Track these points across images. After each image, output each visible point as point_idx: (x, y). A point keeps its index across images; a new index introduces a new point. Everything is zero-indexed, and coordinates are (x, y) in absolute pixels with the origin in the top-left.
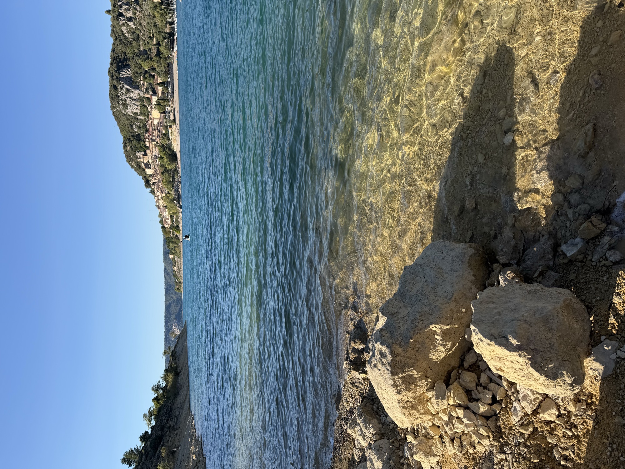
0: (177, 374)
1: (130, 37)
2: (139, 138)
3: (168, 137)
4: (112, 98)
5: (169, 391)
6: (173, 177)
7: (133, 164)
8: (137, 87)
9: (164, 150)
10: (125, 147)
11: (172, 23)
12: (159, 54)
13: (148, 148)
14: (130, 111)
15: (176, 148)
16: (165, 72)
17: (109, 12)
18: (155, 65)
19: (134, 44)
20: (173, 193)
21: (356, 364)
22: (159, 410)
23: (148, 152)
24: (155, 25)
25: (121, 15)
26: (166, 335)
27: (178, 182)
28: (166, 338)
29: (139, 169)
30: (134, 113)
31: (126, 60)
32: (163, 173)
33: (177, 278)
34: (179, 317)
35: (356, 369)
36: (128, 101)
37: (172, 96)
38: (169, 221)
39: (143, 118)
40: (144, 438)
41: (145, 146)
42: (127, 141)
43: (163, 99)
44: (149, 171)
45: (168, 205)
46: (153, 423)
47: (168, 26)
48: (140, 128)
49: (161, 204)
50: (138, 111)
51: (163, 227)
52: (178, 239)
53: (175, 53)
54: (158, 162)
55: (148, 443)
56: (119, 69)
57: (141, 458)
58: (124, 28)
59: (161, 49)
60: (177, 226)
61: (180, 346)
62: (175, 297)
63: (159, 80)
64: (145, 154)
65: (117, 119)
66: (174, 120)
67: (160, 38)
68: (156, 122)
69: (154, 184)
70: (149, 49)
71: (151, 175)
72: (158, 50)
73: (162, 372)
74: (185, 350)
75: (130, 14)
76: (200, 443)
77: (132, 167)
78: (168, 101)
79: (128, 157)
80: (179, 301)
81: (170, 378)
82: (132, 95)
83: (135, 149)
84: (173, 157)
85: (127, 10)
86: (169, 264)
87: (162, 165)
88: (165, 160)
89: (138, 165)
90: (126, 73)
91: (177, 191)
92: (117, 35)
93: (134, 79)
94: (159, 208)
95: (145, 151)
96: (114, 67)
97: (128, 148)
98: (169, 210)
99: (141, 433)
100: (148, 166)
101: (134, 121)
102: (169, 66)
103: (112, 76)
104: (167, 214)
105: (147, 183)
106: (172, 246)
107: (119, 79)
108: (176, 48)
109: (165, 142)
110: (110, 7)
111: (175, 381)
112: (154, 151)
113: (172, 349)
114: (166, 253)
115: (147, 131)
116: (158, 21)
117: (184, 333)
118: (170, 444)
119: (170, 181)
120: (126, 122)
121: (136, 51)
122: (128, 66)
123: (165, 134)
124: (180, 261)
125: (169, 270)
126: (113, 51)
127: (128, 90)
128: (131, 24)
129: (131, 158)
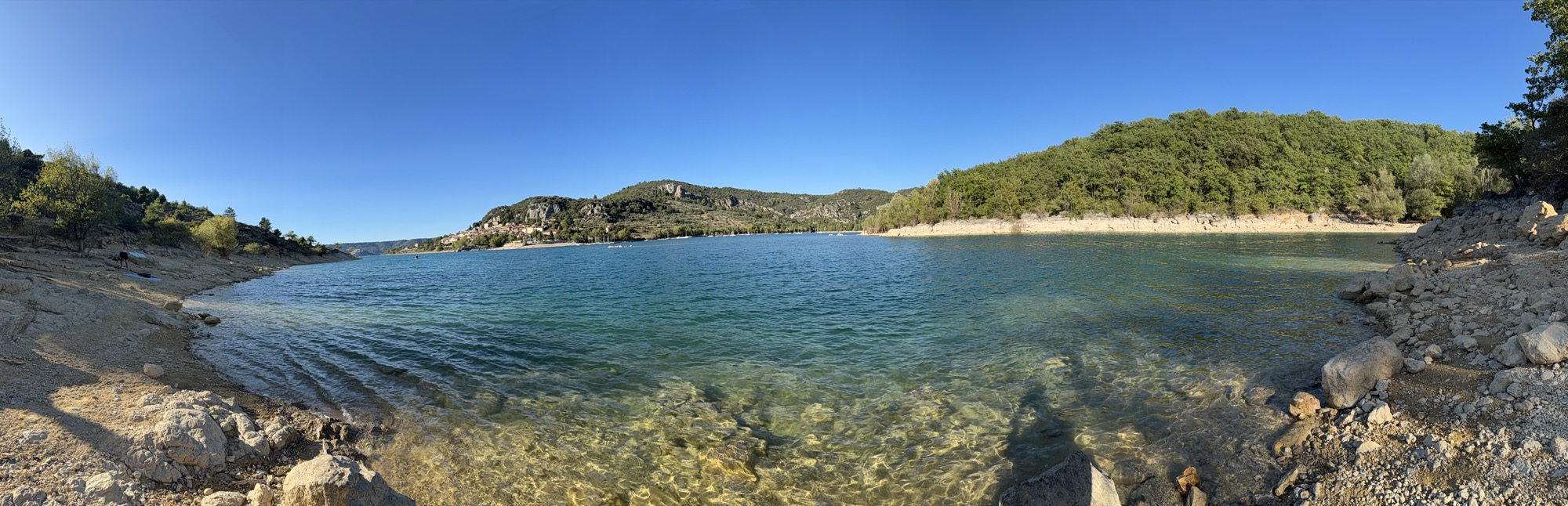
0: (320, 254)
1: (581, 211)
2: (511, 218)
3: (513, 240)
4: (538, 198)
5: (308, 248)
6: (483, 244)
7: (491, 214)
8: (548, 216)
9: (504, 237)
10: (503, 207)
11: (594, 241)
12: (573, 232)
13: (504, 225)
14: (530, 211)
15: (506, 247)
16: (561, 237)
17: (595, 197)
18: (564, 229)
19: (577, 215)
20: (470, 244)
21: (328, 429)
22: (295, 242)
23: (501, 225)
24: (591, 229)
25: (595, 206)
26: (351, 244)
27: (480, 248)
28: (348, 244)
29: (488, 218)
30: (529, 214)
31: (566, 208)
32: (486, 236)
33: (398, 250)
34: (365, 253)
35: (324, 429)
36: (537, 210)
37: (544, 243)
38: (446, 242)
39: (526, 220)
40: (277, 232)
41: (505, 223)
42: (508, 209)
43: (541, 236)
44: (486, 226)
45: (460, 241)
46: (287, 238)
47: (592, 238)
48: (518, 218)
49: (461, 236)
50: (530, 217)
51: (441, 238)
52: (432, 250)
53: (574, 244)
54: (494, 233)
55: (273, 236)
56: (559, 203)
57: (264, 231)
58: (586, 207)
59: (576, 234)
60: (443, 249)
61: (342, 255)
62: (382, 249)
63: (554, 233)
64: (499, 223)
65: (524, 202)
66: (527, 244)
67: (583, 233)
68: (524, 230)
69: (477, 229)
70: (575, 225)
71: (483, 227)
72: (575, 231)
73: (322, 243)
74: (339, 260)
75: (596, 211)
76: (269, 274)
77: (489, 213)
78: (541, 240)
79: (496, 209)
80: (378, 253)
81: (318, 249)
82: (542, 212)
83: (502, 215)
84: (499, 244)
85: (598, 210)
86: (411, 244)
87: (492, 235)
88: (496, 238)
89: (490, 218)
90: (556, 209)
91: (473, 247)
92: (581, 203)
93: (553, 214)
94: (458, 234)
95: (501, 223)
96: (560, 200)
97: (502, 210)
98: (456, 242)
99: (281, 231)
100: (491, 225)
101: (523, 214)
102: (565, 240)
103: (553, 199)
104: (452, 240)
105: (477, 225)
106: (426, 245)
107: (552, 203)
108: (578, 244)
109: (510, 238)
110: (598, 198)
111: (315, 253)
112: (503, 229)
113: (340, 250)
114: (419, 241)
115: (517, 224)
116: (594, 231)
117: (353, 258)
118: (271, 251)
119: (479, 242)
120: (522, 209)
121: (572, 216)
122: (562, 210)
123: (515, 237)
124: (413, 252)
125: (404, 244)
126: (571, 200)
127: (545, 210)
128: (590, 212)
129: (495, 212)
